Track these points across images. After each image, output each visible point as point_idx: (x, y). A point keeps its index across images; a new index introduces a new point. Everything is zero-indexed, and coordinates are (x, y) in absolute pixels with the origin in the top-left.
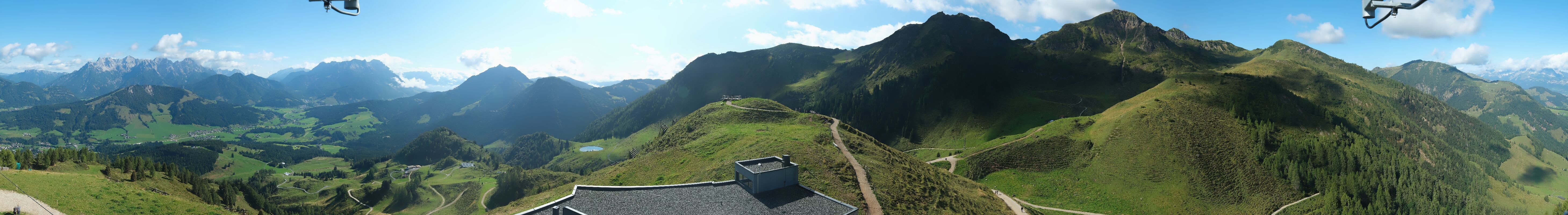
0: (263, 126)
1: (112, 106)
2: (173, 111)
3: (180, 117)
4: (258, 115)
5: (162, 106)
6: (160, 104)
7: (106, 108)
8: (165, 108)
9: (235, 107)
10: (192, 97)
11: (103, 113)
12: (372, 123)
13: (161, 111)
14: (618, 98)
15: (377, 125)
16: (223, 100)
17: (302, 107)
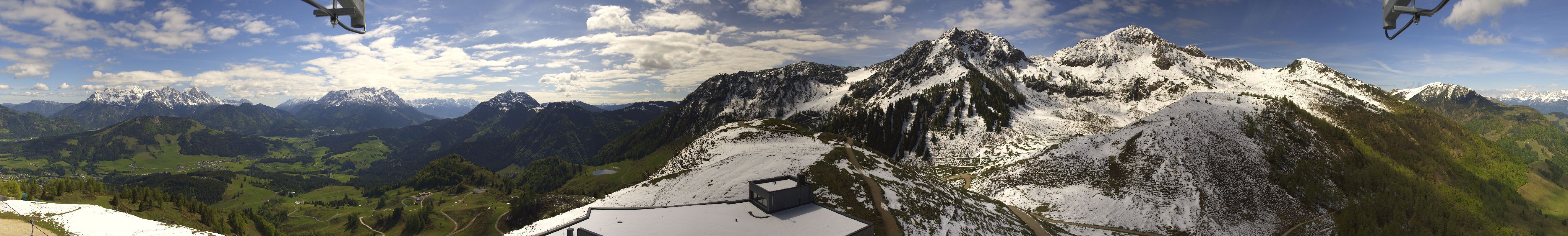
0: (273, 156)
1: (119, 137)
2: (182, 141)
3: (189, 148)
4: (267, 146)
5: (170, 137)
6: (168, 135)
7: (113, 139)
8: (174, 139)
9: (244, 137)
10: (199, 127)
11: (110, 144)
12: (382, 152)
13: (169, 141)
14: (630, 121)
15: (387, 153)
16: (231, 130)
17: (312, 137)
